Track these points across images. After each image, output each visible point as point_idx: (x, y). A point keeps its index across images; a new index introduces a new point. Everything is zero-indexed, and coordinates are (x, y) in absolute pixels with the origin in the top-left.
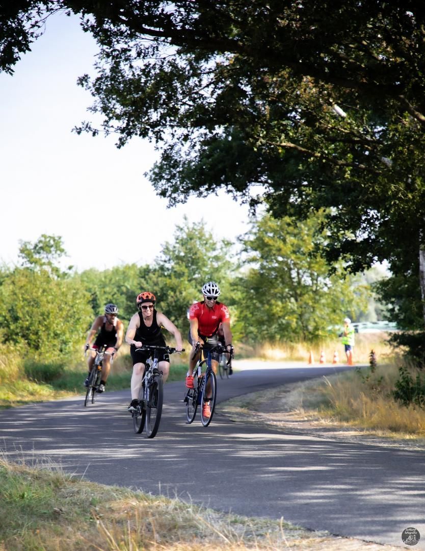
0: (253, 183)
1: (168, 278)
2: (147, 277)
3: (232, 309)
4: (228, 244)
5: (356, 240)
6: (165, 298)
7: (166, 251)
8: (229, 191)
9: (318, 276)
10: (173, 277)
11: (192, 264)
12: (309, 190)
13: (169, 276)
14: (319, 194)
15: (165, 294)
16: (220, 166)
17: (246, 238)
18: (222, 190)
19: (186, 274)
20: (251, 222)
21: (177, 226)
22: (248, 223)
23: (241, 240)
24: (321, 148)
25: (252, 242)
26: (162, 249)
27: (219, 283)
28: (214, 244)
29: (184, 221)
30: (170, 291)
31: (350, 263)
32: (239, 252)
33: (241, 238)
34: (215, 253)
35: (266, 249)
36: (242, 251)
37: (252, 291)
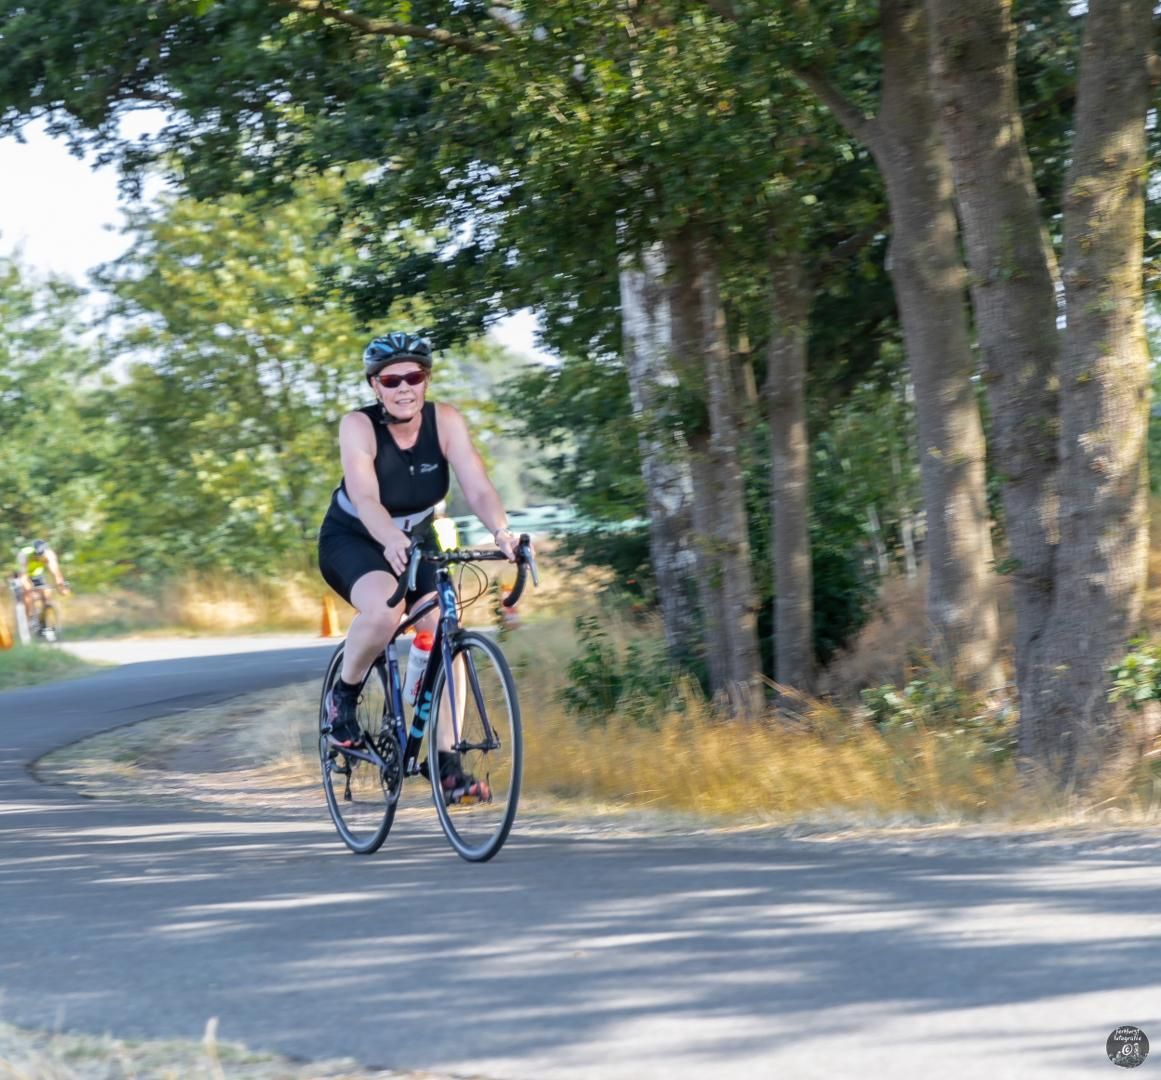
0: (128, 102)
3: (86, 487)
4: (67, 293)
5: (435, 255)
8: (57, 129)
12: (294, 113)
14: (324, 122)
16: (27, 55)
17: (121, 272)
18: (35, 126)
20: (131, 227)
22: (125, 230)
23: (106, 281)
25: (139, 287)
27: (47, 409)
28: (27, 295)
31: (430, 321)
32: (101, 316)
33: (104, 274)
34: (28, 323)
35: (179, 304)
36: (110, 313)
37: (146, 430)
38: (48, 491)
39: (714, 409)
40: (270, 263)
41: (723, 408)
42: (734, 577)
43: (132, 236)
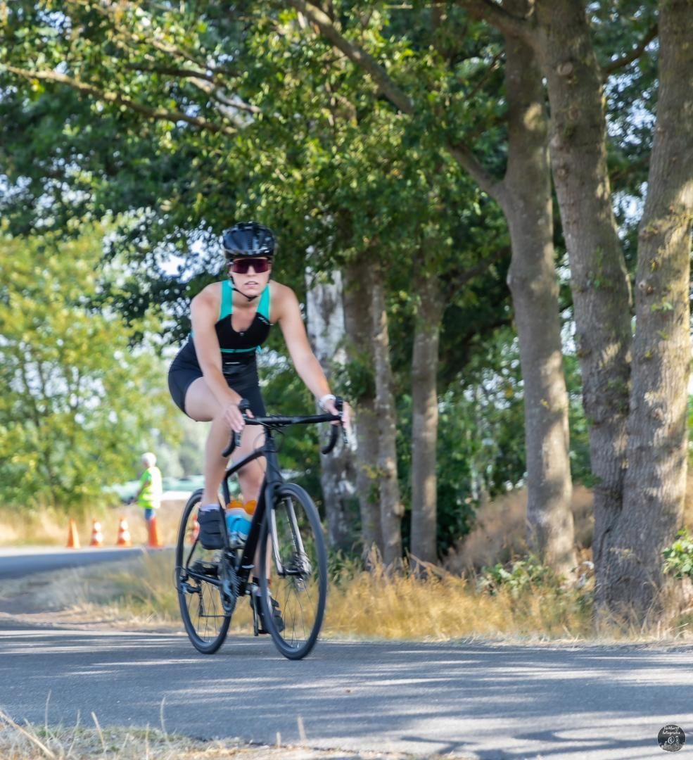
24: (118, 83)
39: (378, 380)
41: (384, 379)
42: (387, 493)
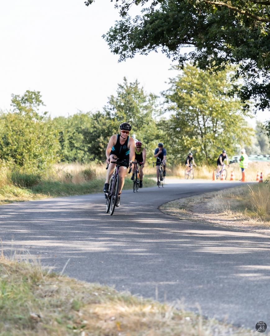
1: (112, 120)
2: (98, 119)
4: (153, 97)
6: (110, 134)
7: (111, 102)
9: (217, 121)
10: (116, 120)
11: (129, 111)
13: (114, 119)
15: (110, 131)
17: (168, 93)
19: (125, 118)
20: (171, 82)
21: (119, 85)
22: (169, 83)
23: (164, 95)
25: (171, 96)
26: (109, 100)
27: (148, 124)
28: (145, 98)
29: (124, 81)
30: (114, 129)
32: (162, 102)
33: (164, 93)
34: (145, 104)
35: (181, 101)
36: (164, 102)
37: (171, 130)
38: (147, 143)
40: (203, 93)
43: (171, 84)
